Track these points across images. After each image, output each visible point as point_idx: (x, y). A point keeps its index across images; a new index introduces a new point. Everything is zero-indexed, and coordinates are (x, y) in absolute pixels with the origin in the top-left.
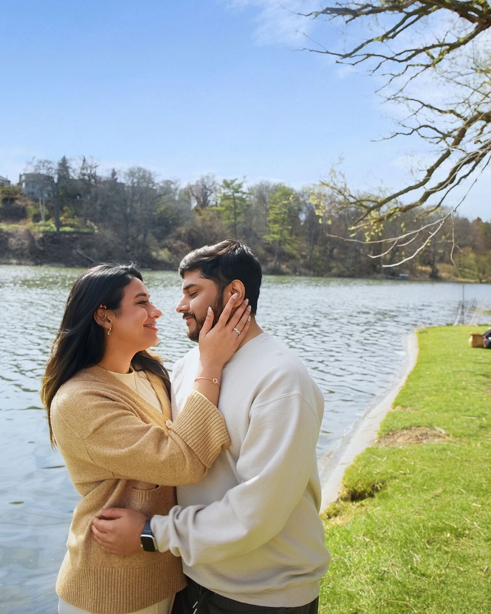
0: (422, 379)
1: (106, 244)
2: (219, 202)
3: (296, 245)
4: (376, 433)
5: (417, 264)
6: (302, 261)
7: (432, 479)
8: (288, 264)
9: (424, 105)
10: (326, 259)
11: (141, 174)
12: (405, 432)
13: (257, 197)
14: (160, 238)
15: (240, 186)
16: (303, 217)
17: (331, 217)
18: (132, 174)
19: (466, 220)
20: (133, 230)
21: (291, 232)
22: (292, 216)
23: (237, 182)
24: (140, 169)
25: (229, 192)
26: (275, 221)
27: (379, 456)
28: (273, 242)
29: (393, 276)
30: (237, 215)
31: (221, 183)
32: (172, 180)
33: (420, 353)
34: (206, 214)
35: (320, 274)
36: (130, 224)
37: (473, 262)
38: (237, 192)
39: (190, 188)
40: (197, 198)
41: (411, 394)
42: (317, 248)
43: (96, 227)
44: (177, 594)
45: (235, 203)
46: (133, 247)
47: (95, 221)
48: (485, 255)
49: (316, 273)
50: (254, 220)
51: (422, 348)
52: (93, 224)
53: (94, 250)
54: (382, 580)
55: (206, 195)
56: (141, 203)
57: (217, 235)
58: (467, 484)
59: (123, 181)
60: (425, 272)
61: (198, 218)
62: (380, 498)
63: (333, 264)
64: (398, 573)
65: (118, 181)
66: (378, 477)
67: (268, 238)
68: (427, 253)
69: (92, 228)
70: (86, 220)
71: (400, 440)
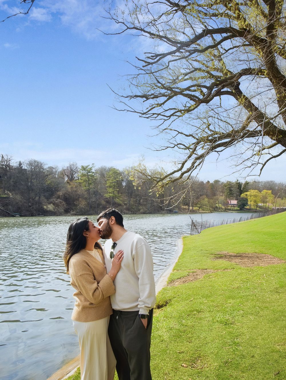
0: (185, 258)
1: (17, 203)
2: (80, 177)
3: (121, 199)
4: (166, 282)
5: (181, 205)
6: (125, 207)
7: (189, 295)
8: (118, 208)
9: (179, 133)
10: (137, 205)
11: (36, 164)
12: (178, 280)
13: (100, 174)
14: (48, 198)
15: (91, 169)
16: (124, 184)
17: (140, 186)
18: (30, 164)
19: (202, 182)
20: (32, 195)
21: (118, 192)
22: (119, 184)
23: (89, 167)
24: (35, 161)
25: (85, 172)
26: (110, 187)
27: (168, 291)
28: (109, 197)
29: (171, 212)
30: (90, 184)
31: (81, 168)
32: (54, 167)
33: (184, 247)
34: (73, 184)
35: (134, 213)
36: (30, 192)
37: (207, 203)
38: (90, 172)
39: (64, 170)
40: (67, 176)
41: (180, 265)
42: (132, 199)
43: (10, 194)
44: (110, 315)
45: (88, 178)
46: (33, 204)
47: (10, 191)
48: (212, 199)
49: (132, 213)
50: (99, 187)
51: (184, 245)
52: (9, 192)
53: (10, 207)
54: (171, 330)
55: (72, 174)
56: (36, 180)
57: (79, 195)
58: (203, 295)
59: (26, 168)
60: (185, 209)
61: (69, 187)
62: (169, 306)
63: (141, 207)
64: (177, 327)
65: (23, 168)
66: (168, 298)
67: (107, 196)
68: (186, 199)
69: (8, 194)
70: (5, 190)
71: (177, 283)
